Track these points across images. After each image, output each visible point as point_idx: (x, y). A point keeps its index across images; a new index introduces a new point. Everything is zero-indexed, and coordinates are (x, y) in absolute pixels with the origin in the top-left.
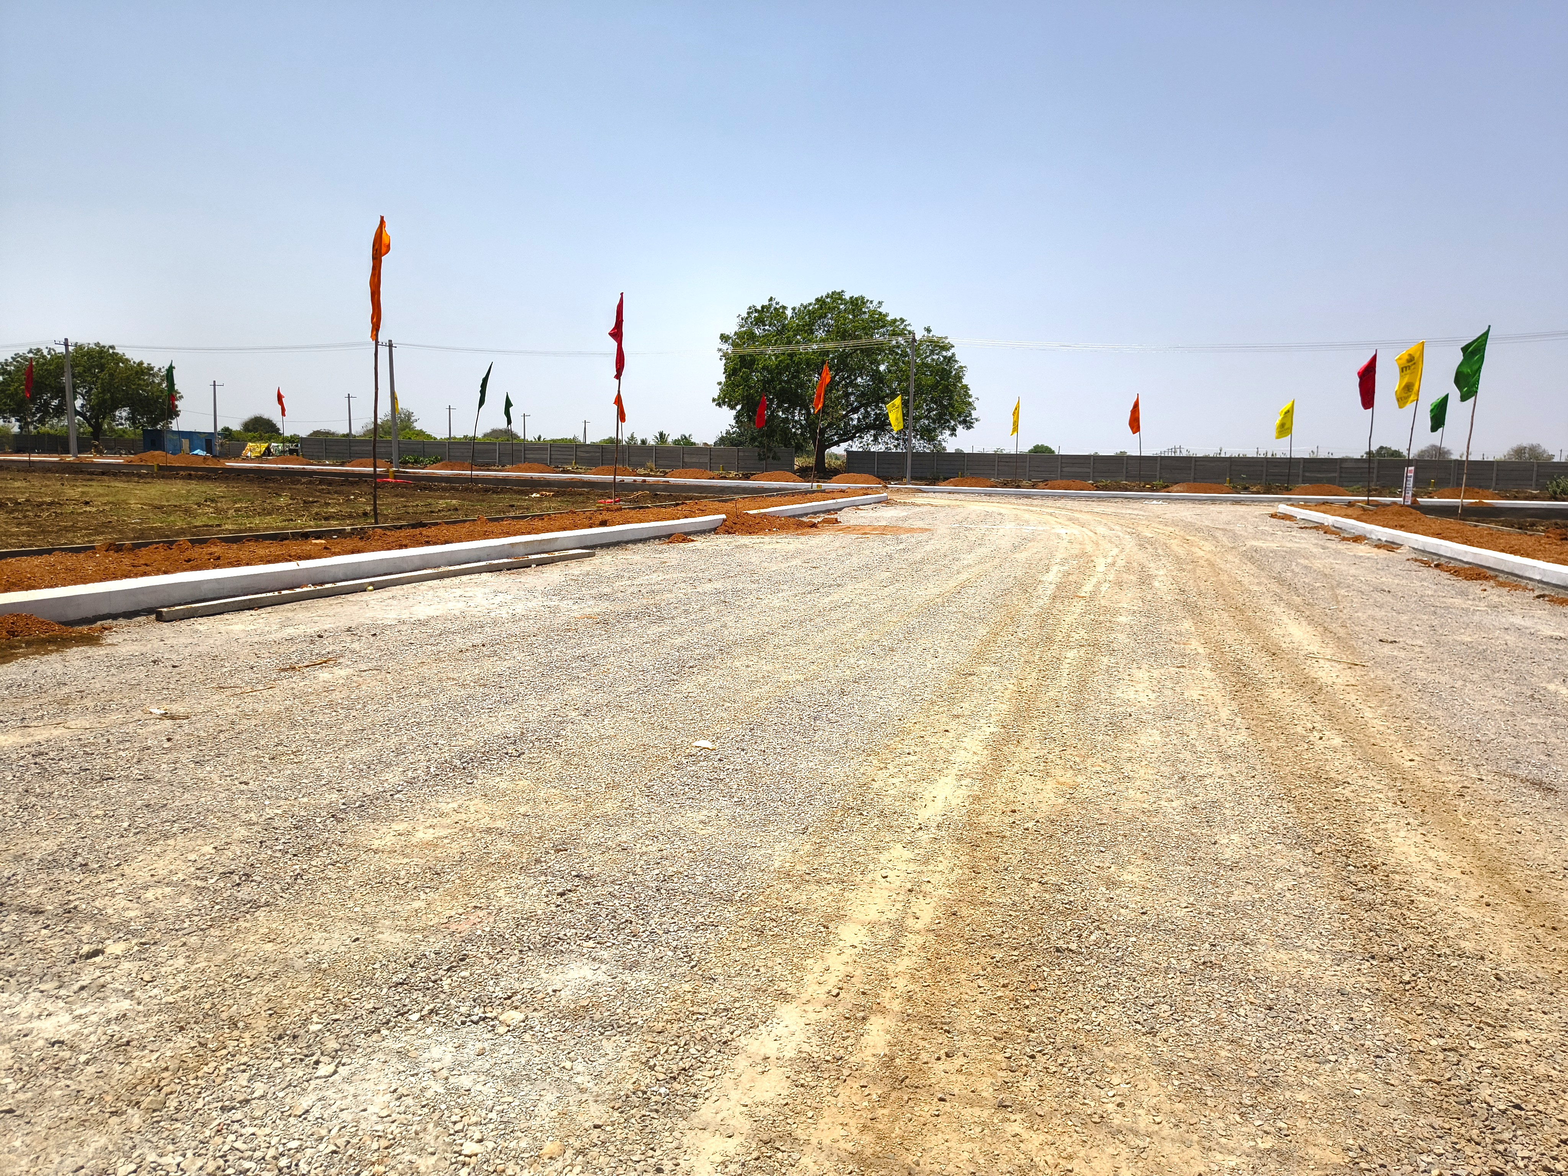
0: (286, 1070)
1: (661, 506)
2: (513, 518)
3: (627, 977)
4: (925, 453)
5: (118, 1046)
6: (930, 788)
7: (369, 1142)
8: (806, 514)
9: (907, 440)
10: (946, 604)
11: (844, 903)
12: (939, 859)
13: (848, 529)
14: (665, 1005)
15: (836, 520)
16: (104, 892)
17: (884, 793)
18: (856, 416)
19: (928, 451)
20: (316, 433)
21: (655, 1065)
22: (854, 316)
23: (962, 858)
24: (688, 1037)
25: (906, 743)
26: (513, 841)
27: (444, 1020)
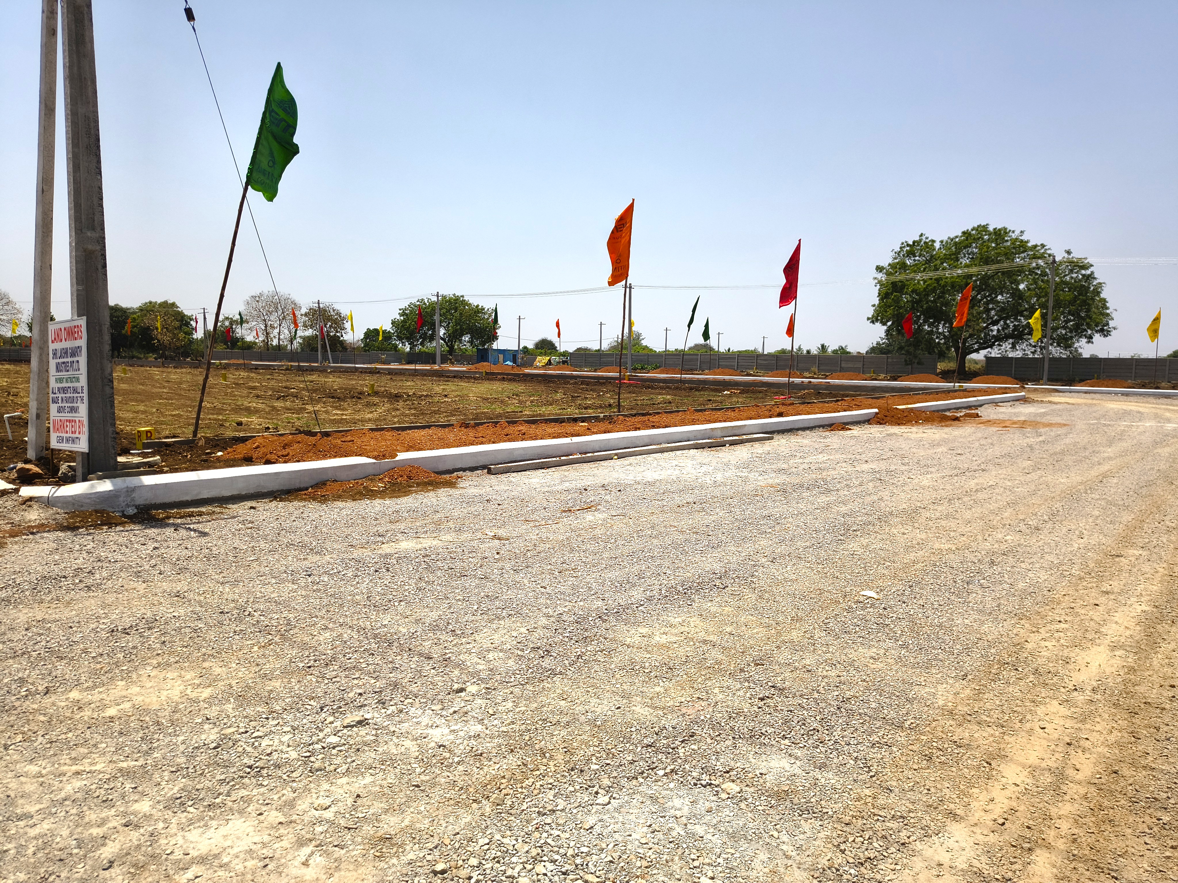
0: (577, 794)
1: (825, 402)
2: (713, 409)
3: (817, 774)
4: (1061, 358)
5: (476, 755)
6: (1083, 654)
7: (634, 860)
8: (949, 410)
9: (1044, 347)
10: (1089, 492)
11: (1004, 746)
12: (1096, 720)
13: (989, 422)
14: (849, 802)
15: (977, 414)
16: (465, 650)
17: (1038, 654)
18: (995, 328)
19: (1065, 356)
20: (579, 349)
21: (845, 850)
22: (997, 244)
23: (1120, 722)
24: (871, 833)
25: (1056, 611)
26: (723, 652)
27: (681, 779)
